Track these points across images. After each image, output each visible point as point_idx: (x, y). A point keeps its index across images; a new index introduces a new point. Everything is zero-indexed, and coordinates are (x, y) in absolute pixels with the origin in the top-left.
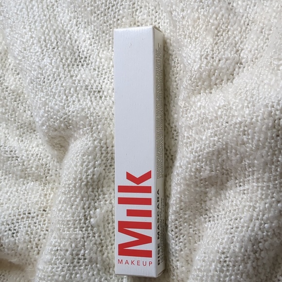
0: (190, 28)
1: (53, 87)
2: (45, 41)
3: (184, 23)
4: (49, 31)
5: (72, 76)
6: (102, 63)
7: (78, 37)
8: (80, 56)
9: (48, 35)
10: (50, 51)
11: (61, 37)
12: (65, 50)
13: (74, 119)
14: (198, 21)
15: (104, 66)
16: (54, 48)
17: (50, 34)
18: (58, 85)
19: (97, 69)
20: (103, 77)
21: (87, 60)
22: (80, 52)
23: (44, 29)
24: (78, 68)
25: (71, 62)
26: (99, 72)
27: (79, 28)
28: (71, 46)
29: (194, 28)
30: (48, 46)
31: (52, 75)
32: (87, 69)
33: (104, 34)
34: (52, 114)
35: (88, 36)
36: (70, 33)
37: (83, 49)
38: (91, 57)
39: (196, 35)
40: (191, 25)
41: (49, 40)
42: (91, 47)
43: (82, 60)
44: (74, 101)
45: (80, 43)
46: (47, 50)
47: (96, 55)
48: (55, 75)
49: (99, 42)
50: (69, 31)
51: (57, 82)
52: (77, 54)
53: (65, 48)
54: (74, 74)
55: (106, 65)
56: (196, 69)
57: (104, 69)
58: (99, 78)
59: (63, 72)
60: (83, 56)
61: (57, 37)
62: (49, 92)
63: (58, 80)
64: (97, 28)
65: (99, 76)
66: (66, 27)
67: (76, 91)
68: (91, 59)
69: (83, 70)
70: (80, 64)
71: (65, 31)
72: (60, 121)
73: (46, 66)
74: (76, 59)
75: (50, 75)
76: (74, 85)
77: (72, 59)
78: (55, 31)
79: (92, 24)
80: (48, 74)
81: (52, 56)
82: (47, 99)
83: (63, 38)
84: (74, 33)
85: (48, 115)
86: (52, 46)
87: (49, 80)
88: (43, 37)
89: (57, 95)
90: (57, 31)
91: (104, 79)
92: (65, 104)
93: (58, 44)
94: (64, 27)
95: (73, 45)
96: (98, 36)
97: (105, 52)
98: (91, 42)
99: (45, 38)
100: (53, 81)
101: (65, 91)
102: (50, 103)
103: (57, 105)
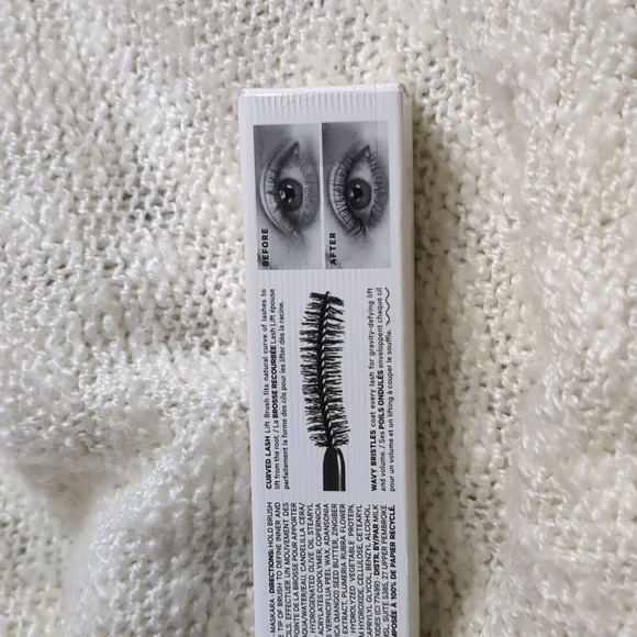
0: (583, 175)
1: (40, 307)
2: (18, 131)
3: (558, 149)
4: (33, 91)
5: (108, 267)
6: (216, 219)
7: (136, 114)
8: (143, 182)
9: (30, 105)
10: (33, 168)
11: (75, 111)
12: (87, 166)
13: (112, 423)
14: (618, 151)
15: (222, 228)
16: (49, 157)
17: (37, 103)
18: (56, 301)
19: (199, 237)
20: (220, 267)
21: (165, 201)
22: (140, 169)
23: (15, 81)
24: (133, 230)
25: (108, 209)
26: (205, 246)
27: (141, 78)
28: (110, 147)
29: (599, 178)
30: (28, 152)
31: (38, 263)
32: (164, 232)
33: (229, 118)
34: (30, 402)
35: (171, 115)
36: (108, 95)
37: (152, 158)
38: (181, 190)
39: (605, 210)
40: (585, 165)
41: (31, 125)
42: (180, 155)
43: (147, 201)
44: (112, 362)
45: (142, 135)
46: (24, 163)
47: (199, 186)
48: (50, 262)
49: (211, 141)
50: (105, 89)
51: (53, 288)
52: (129, 178)
53: (89, 155)
54: (119, 260)
55: (231, 228)
56: (604, 355)
57: (223, 241)
58: (205, 270)
59: (78, 254)
60: (152, 187)
61: (60, 112)
62: (23, 322)
63: (59, 280)
64: (207, 93)
65: (206, 262)
66: (94, 74)
67: (121, 323)
68: (178, 198)
69: (149, 238)
70: (141, 214)
71: (89, 89)
72: (59, 430)
73: (16, 226)
74: (127, 196)
75: (29, 263)
76: (115, 303)
77: (111, 198)
78: (54, 90)
79: (187, 74)
80: (24, 256)
81: (40, 189)
82: (13, 347)
83: (81, 117)
84: (124, 96)
85: (17, 402)
86: (42, 148)
87: (25, 278)
88: (10, 117)
89: (50, 338)
90: (63, 90)
91: (223, 273)
92: (78, 373)
93: (66, 140)
94: (90, 71)
95: (118, 142)
96: (206, 119)
97: (228, 180)
98: (184, 137)
99: (19, 119)
100: (40, 287)
101: (83, 323)
102: (24, 363)
103: (50, 372)
